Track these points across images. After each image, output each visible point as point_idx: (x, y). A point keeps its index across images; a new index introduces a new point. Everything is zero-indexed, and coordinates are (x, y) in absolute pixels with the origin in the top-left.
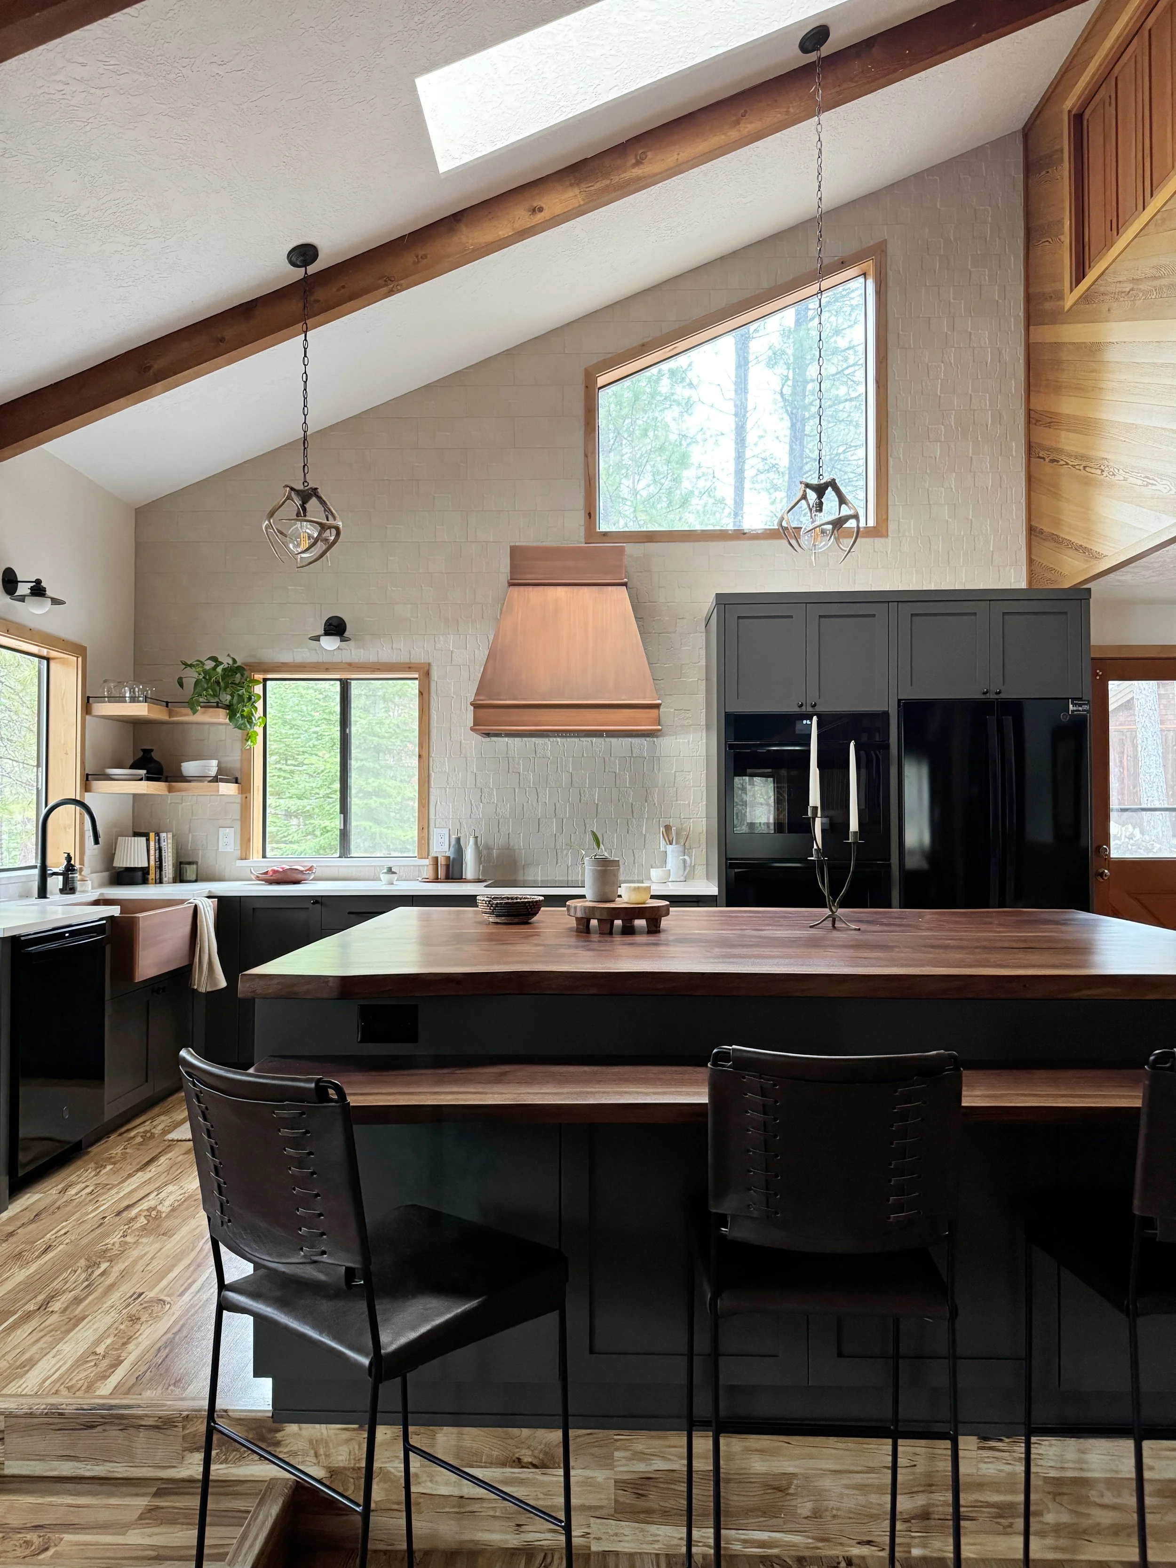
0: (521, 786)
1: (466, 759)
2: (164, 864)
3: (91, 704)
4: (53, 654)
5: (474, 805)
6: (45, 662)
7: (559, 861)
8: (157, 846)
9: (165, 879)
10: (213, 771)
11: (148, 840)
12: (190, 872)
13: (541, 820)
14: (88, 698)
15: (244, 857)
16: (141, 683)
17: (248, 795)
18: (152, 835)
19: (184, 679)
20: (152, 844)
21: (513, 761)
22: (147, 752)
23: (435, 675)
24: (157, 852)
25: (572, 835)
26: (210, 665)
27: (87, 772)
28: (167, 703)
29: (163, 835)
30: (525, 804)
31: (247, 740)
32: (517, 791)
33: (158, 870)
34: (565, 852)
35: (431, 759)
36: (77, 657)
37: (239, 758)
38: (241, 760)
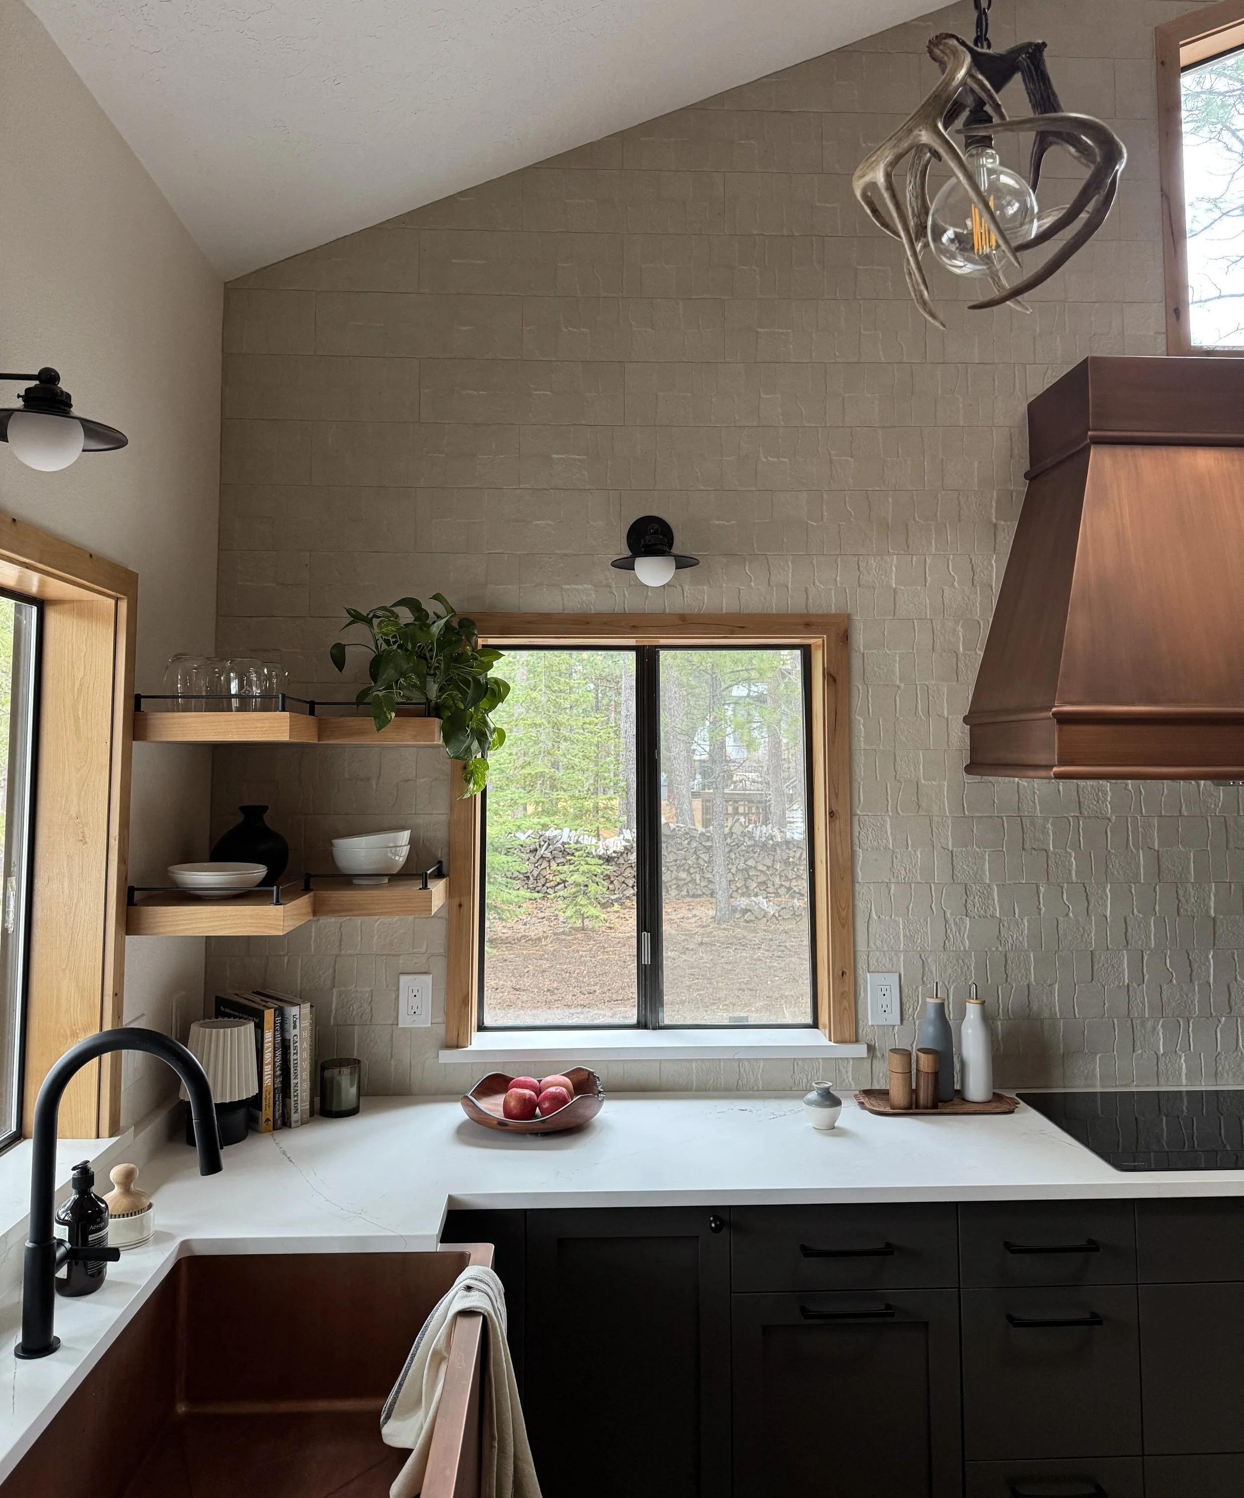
0: (1052, 880)
1: (931, 821)
2: (293, 1082)
3: (146, 715)
4: (56, 588)
5: (951, 922)
6: (34, 609)
7: (1138, 1044)
8: (279, 1039)
9: (295, 1117)
10: (401, 856)
11: (259, 1028)
12: (349, 1091)
13: (1097, 953)
14: (138, 698)
15: (454, 1043)
16: (265, 663)
17: (464, 901)
18: (269, 1016)
19: (348, 650)
20: (268, 1035)
21: (1033, 824)
22: (254, 813)
23: (860, 638)
24: (278, 1053)
25: (1165, 987)
26: (406, 616)
27: (130, 883)
28: (312, 704)
29: (293, 1011)
30: (1061, 919)
31: (469, 782)
32: (1042, 889)
33: (279, 1097)
34: (1149, 1025)
35: (856, 820)
36: (117, 600)
37: (444, 818)
38: (450, 824)
